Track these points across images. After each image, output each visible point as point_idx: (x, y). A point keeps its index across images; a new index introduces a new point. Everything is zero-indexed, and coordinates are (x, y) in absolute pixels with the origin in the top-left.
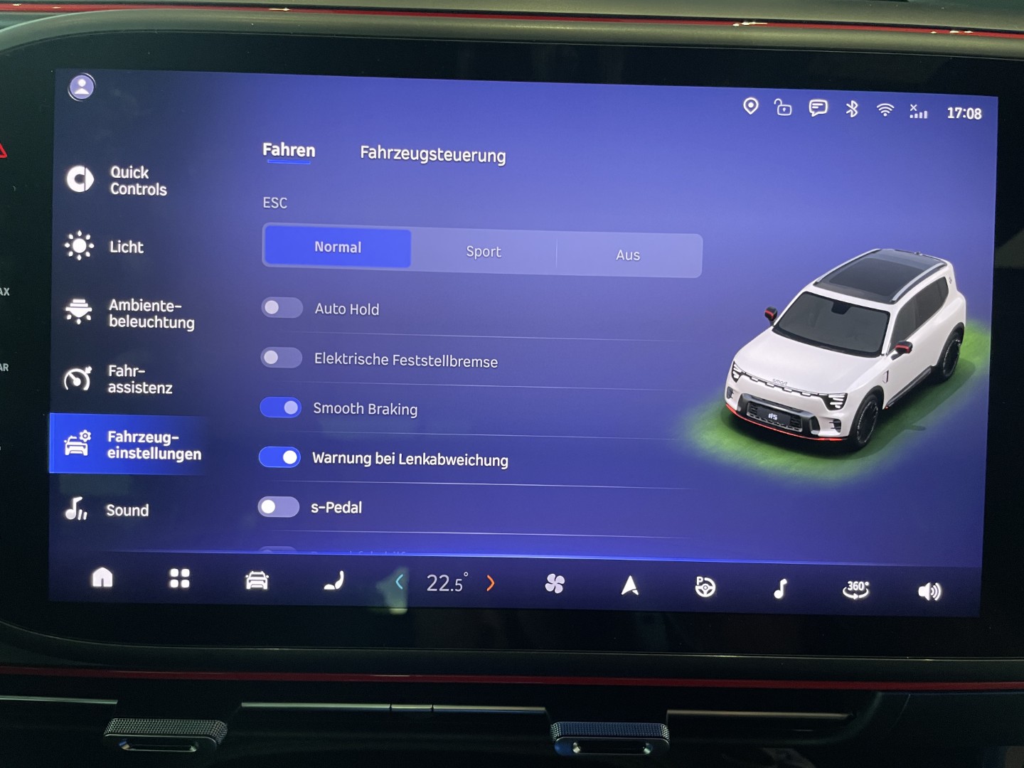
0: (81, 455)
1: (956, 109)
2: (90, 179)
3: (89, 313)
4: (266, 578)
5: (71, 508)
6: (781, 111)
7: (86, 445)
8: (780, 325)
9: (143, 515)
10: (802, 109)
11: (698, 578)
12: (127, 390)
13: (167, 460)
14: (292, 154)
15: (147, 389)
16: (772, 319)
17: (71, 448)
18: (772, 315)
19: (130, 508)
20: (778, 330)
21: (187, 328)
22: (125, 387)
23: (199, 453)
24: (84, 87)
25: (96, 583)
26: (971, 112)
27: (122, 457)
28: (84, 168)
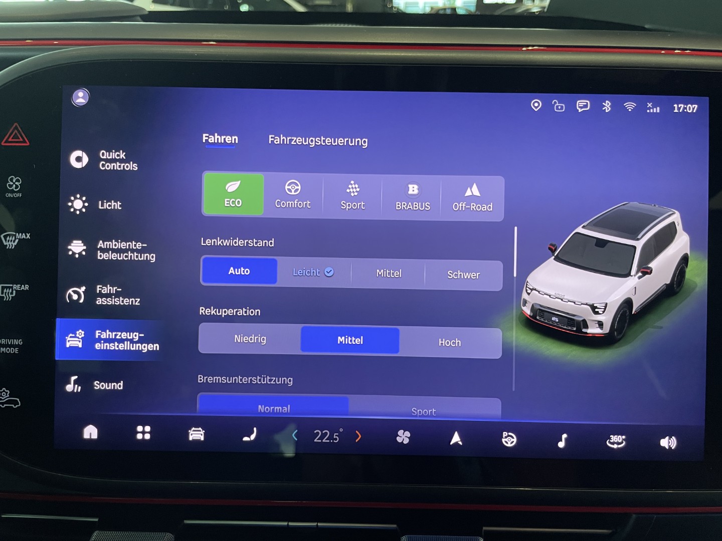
0: (77, 347)
1: (680, 106)
2: (86, 160)
3: (84, 250)
4: (202, 432)
5: (70, 384)
6: (557, 108)
7: (81, 340)
8: (559, 256)
9: (120, 389)
10: (572, 107)
11: (504, 433)
12: (109, 302)
13: (136, 350)
14: (223, 142)
15: (123, 301)
16: (553, 251)
17: (71, 342)
18: (554, 249)
19: (110, 384)
20: (557, 259)
21: (150, 260)
22: (108, 300)
23: (158, 345)
24: (82, 98)
25: (86, 436)
26: (690, 107)
27: (105, 348)
28: (81, 152)
